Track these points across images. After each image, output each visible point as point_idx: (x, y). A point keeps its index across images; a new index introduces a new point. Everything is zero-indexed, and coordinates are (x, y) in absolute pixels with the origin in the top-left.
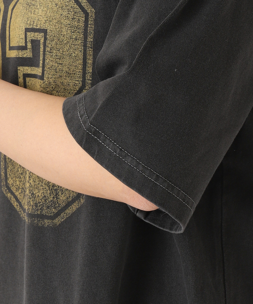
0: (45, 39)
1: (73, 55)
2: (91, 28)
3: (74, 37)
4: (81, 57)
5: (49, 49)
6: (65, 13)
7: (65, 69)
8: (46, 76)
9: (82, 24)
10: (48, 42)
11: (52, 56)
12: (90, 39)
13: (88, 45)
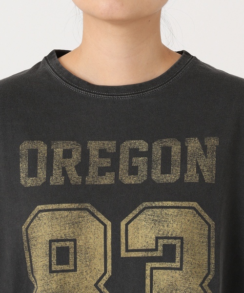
0: (182, 243)
1: (201, 252)
2: (213, 234)
3: (201, 241)
4: (207, 254)
5: (186, 250)
6: (195, 226)
7: (197, 262)
8: (184, 267)
9: (206, 232)
10: (184, 245)
11: (188, 254)
12: (213, 241)
13: (212, 245)
